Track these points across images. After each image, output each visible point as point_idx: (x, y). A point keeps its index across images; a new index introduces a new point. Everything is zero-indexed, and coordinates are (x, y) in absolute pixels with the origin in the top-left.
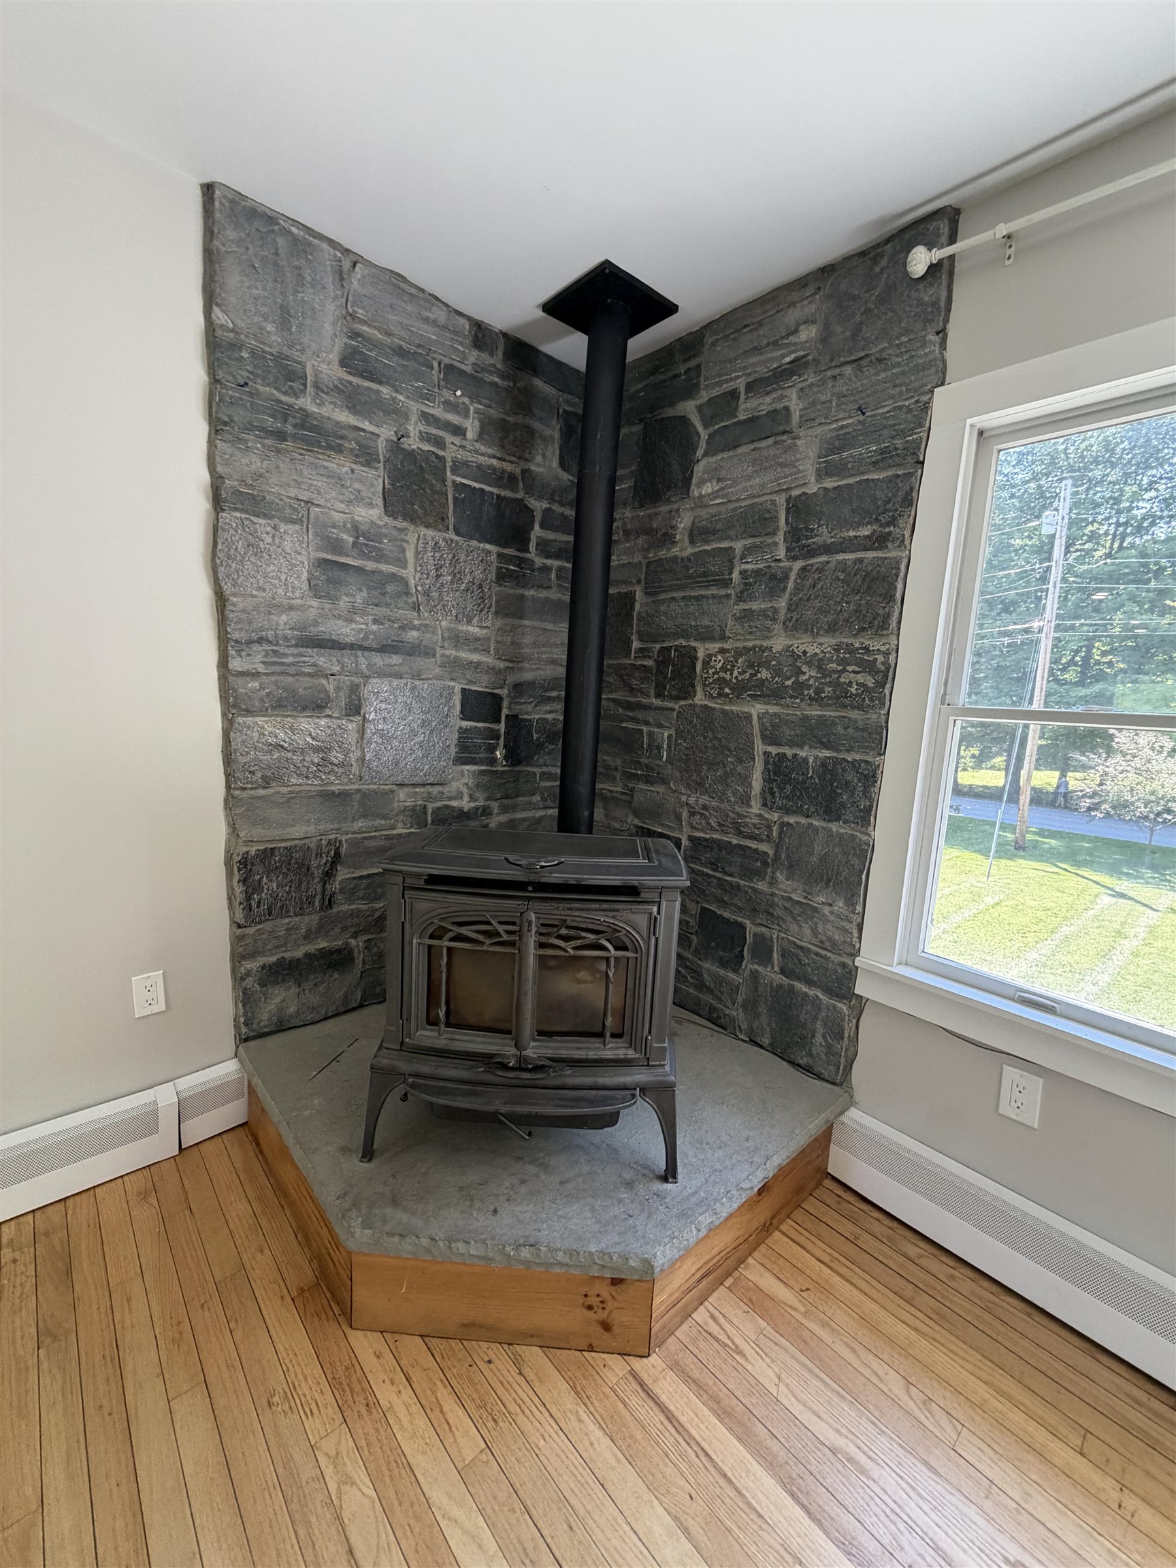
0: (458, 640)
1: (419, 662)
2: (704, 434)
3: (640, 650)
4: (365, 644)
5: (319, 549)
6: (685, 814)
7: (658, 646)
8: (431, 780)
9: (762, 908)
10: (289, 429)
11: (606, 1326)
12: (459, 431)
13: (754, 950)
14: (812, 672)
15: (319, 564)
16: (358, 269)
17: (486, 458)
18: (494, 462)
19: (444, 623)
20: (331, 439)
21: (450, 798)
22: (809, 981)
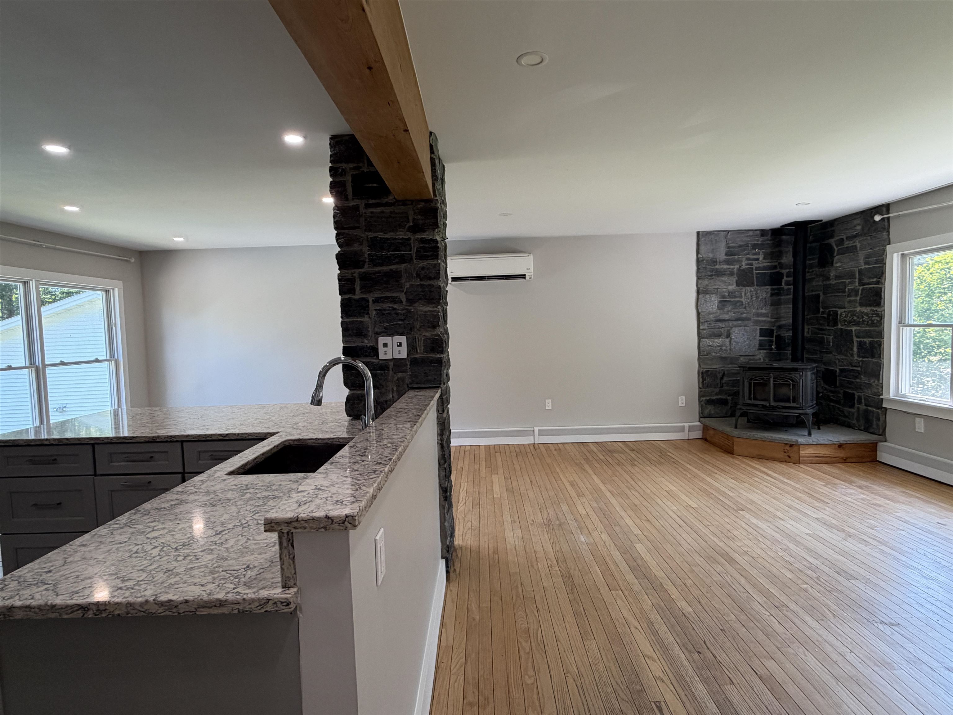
0: (758, 315)
1: (746, 322)
2: (836, 249)
3: (823, 312)
4: (732, 319)
5: (720, 298)
6: (837, 362)
7: (827, 310)
8: (751, 354)
9: (859, 388)
10: (714, 273)
11: (789, 457)
12: (757, 259)
13: (857, 400)
14: (866, 317)
15: (720, 302)
16: (729, 234)
17: (766, 264)
18: (769, 264)
19: (754, 311)
20: (723, 273)
21: (756, 360)
22: (872, 406)
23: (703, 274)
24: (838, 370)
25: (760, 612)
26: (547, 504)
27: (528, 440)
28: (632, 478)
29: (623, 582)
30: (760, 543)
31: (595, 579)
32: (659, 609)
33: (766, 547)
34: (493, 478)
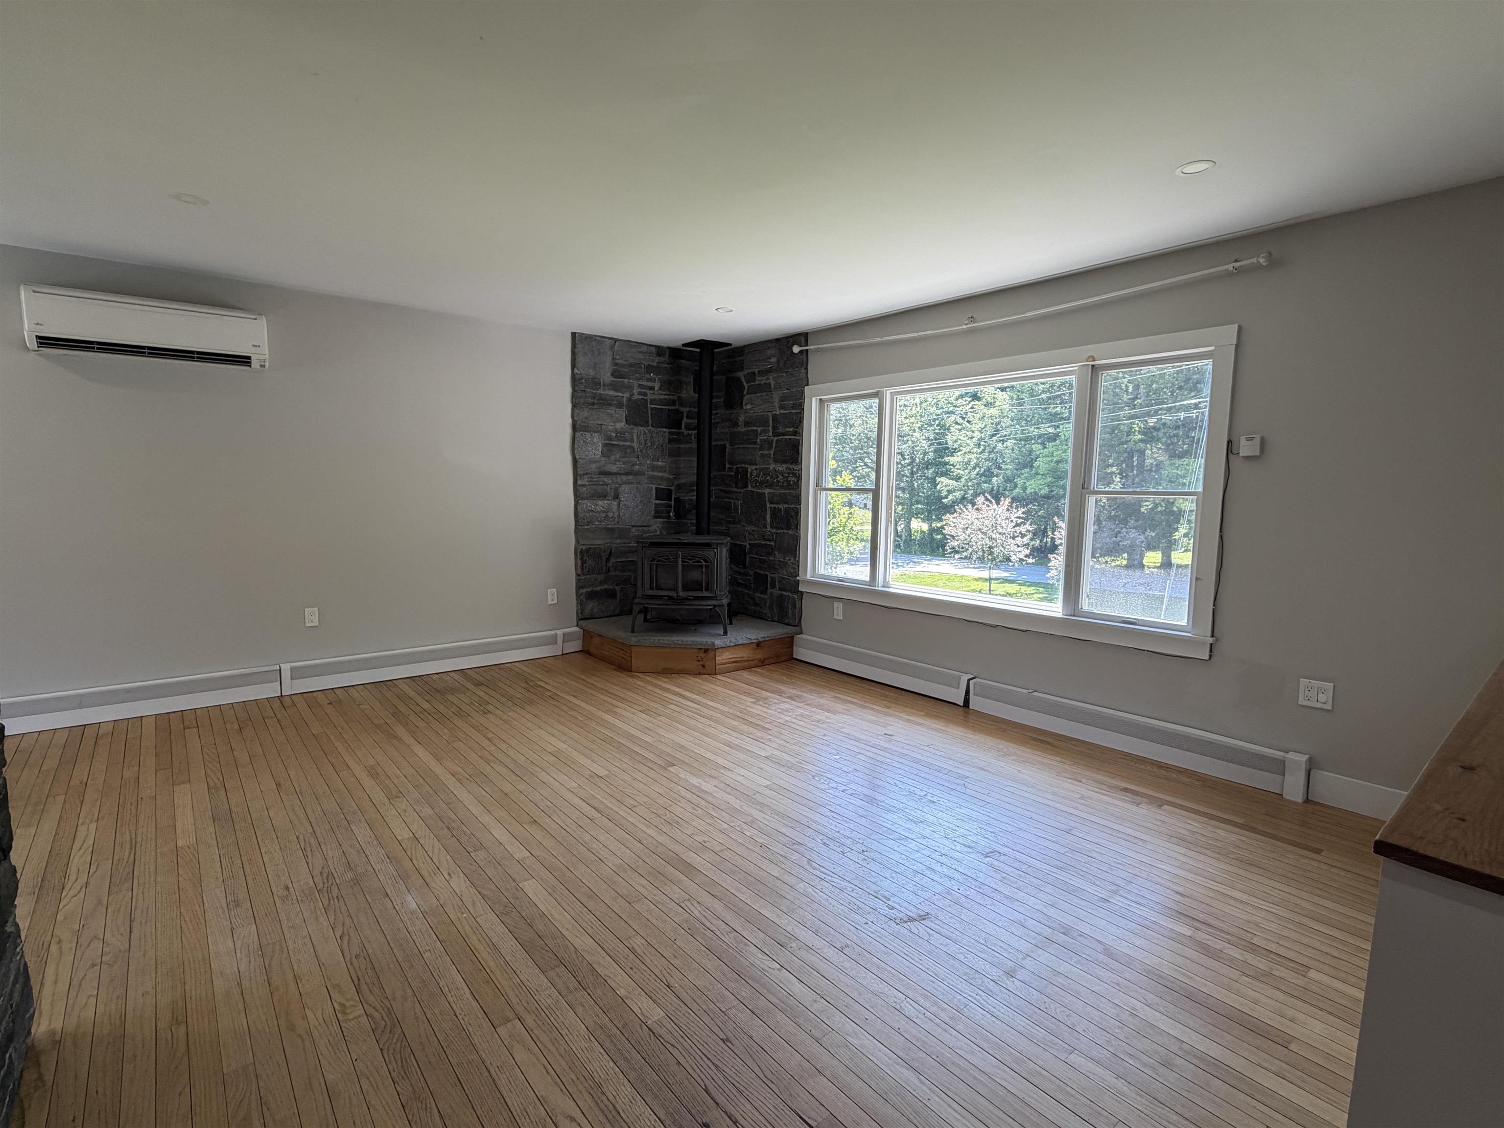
0: (654, 468)
1: (639, 478)
2: (746, 386)
3: (729, 468)
4: (620, 472)
5: (605, 440)
6: (747, 534)
7: (735, 467)
8: (644, 524)
9: (772, 567)
10: (596, 401)
11: (703, 666)
12: (652, 388)
13: (771, 584)
14: (781, 477)
15: (605, 445)
16: (617, 343)
17: (663, 396)
18: (666, 397)
19: (648, 462)
20: (609, 402)
21: (651, 532)
22: (786, 591)
23: (582, 400)
24: (748, 546)
25: (765, 967)
26: (319, 835)
27: (270, 690)
28: (488, 739)
29: (517, 992)
30: (716, 821)
31: (455, 1008)
32: (602, 1037)
33: (725, 826)
34: (176, 795)
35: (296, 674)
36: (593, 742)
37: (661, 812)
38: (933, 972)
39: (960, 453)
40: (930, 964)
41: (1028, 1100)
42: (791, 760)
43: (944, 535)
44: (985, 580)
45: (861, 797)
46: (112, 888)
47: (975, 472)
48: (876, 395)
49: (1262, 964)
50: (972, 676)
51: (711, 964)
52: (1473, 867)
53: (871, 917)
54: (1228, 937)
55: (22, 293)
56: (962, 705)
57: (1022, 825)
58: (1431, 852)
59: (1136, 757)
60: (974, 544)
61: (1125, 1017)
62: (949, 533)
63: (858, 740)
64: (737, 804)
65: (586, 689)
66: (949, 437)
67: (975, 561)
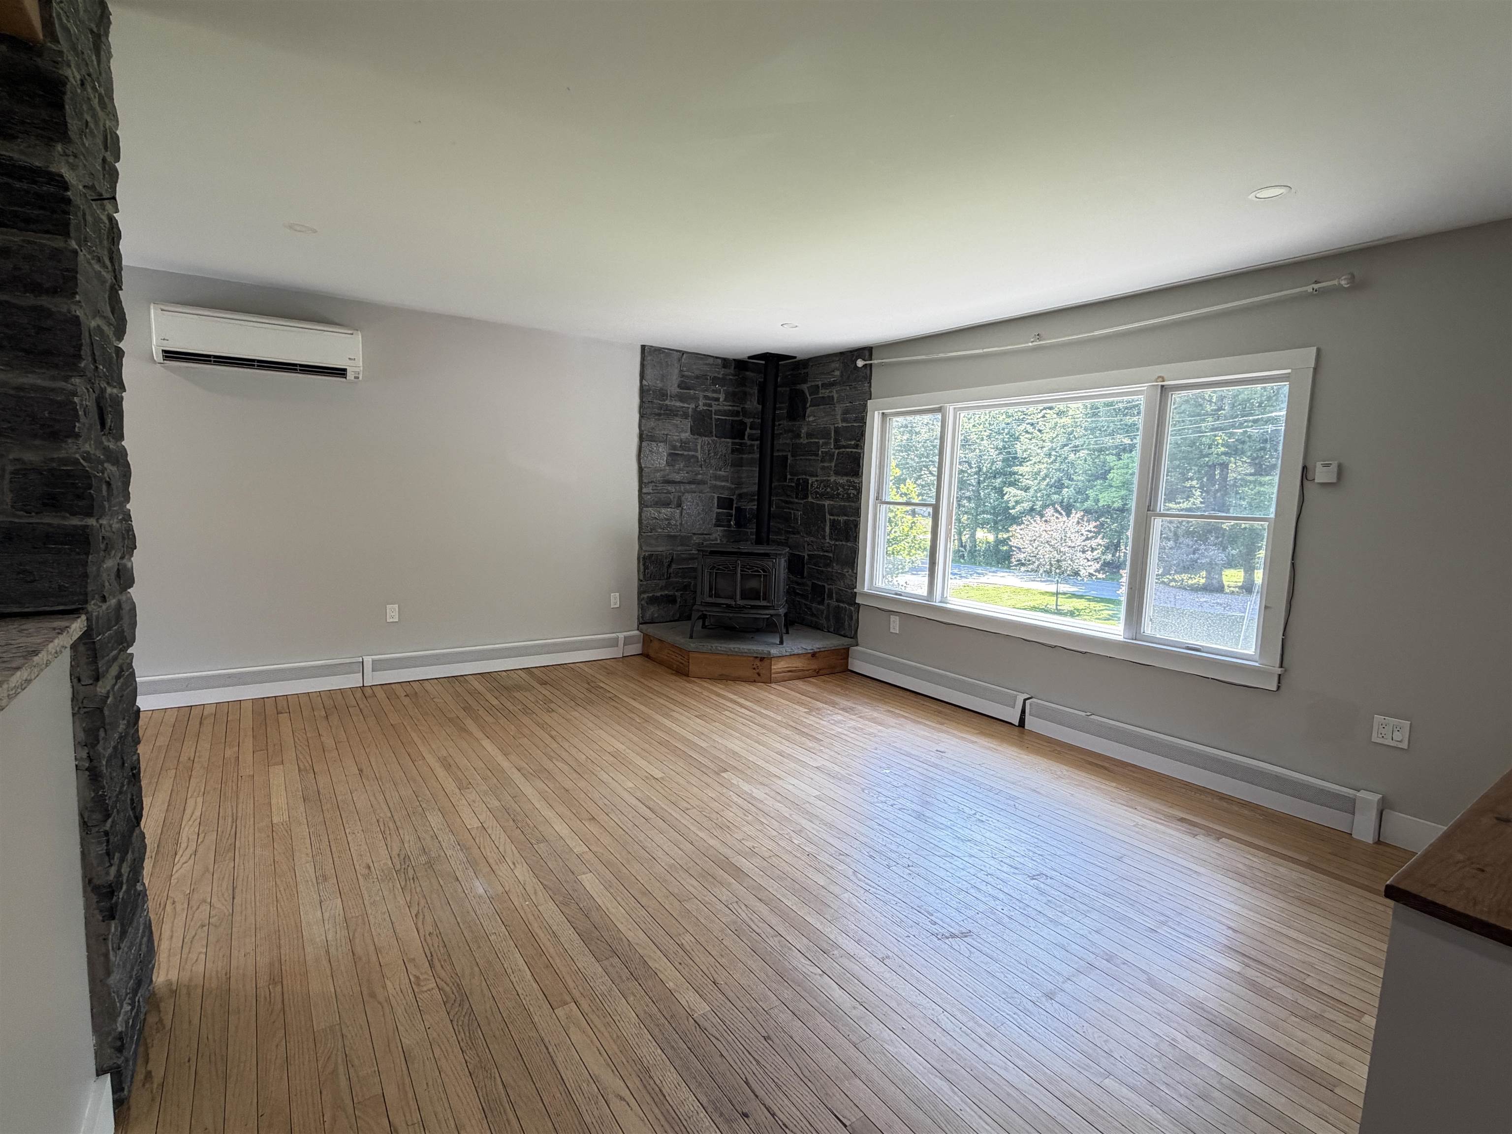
0: (717, 478)
1: (701, 487)
2: (809, 400)
3: (790, 479)
4: (684, 481)
5: (670, 449)
6: (806, 545)
7: (796, 478)
8: (705, 533)
9: (830, 578)
10: (662, 412)
11: (759, 674)
12: (717, 399)
13: (828, 595)
14: (841, 489)
15: (670, 455)
16: (684, 356)
17: (727, 407)
18: (730, 408)
19: (711, 472)
20: (675, 413)
21: (713, 541)
22: (843, 602)
23: (649, 411)
24: (806, 557)
25: (806, 971)
26: (397, 820)
27: (352, 681)
28: (552, 737)
29: (574, 977)
30: (765, 828)
31: (517, 988)
32: (652, 1025)
33: (775, 833)
34: (271, 776)
35: (377, 666)
36: (650, 744)
37: (714, 816)
38: (973, 989)
39: (1030, 462)
40: (969, 980)
41: (1059, 1119)
42: (842, 772)
43: (1011, 547)
44: (1052, 594)
45: (910, 812)
46: (217, 857)
47: (1045, 483)
48: (939, 410)
49: (1314, 1006)
50: (1028, 696)
51: (755, 964)
52: (1479, 916)
53: (914, 931)
54: (1278, 975)
55: (152, 311)
56: (1017, 724)
57: (1071, 850)
58: (1440, 899)
59: (1195, 786)
60: (1042, 557)
61: (1165, 1047)
62: (1015, 545)
63: (909, 755)
64: (786, 812)
65: (645, 692)
66: (1018, 446)
67: (1041, 575)
